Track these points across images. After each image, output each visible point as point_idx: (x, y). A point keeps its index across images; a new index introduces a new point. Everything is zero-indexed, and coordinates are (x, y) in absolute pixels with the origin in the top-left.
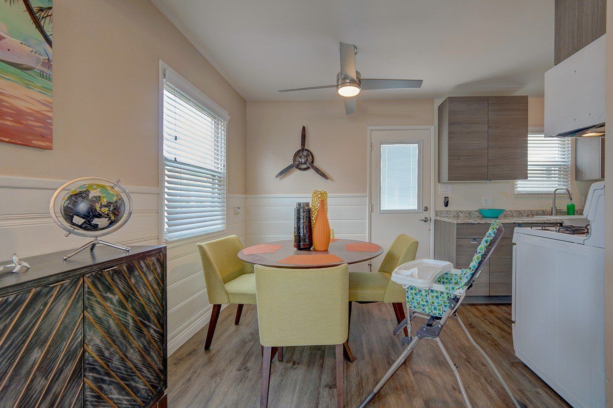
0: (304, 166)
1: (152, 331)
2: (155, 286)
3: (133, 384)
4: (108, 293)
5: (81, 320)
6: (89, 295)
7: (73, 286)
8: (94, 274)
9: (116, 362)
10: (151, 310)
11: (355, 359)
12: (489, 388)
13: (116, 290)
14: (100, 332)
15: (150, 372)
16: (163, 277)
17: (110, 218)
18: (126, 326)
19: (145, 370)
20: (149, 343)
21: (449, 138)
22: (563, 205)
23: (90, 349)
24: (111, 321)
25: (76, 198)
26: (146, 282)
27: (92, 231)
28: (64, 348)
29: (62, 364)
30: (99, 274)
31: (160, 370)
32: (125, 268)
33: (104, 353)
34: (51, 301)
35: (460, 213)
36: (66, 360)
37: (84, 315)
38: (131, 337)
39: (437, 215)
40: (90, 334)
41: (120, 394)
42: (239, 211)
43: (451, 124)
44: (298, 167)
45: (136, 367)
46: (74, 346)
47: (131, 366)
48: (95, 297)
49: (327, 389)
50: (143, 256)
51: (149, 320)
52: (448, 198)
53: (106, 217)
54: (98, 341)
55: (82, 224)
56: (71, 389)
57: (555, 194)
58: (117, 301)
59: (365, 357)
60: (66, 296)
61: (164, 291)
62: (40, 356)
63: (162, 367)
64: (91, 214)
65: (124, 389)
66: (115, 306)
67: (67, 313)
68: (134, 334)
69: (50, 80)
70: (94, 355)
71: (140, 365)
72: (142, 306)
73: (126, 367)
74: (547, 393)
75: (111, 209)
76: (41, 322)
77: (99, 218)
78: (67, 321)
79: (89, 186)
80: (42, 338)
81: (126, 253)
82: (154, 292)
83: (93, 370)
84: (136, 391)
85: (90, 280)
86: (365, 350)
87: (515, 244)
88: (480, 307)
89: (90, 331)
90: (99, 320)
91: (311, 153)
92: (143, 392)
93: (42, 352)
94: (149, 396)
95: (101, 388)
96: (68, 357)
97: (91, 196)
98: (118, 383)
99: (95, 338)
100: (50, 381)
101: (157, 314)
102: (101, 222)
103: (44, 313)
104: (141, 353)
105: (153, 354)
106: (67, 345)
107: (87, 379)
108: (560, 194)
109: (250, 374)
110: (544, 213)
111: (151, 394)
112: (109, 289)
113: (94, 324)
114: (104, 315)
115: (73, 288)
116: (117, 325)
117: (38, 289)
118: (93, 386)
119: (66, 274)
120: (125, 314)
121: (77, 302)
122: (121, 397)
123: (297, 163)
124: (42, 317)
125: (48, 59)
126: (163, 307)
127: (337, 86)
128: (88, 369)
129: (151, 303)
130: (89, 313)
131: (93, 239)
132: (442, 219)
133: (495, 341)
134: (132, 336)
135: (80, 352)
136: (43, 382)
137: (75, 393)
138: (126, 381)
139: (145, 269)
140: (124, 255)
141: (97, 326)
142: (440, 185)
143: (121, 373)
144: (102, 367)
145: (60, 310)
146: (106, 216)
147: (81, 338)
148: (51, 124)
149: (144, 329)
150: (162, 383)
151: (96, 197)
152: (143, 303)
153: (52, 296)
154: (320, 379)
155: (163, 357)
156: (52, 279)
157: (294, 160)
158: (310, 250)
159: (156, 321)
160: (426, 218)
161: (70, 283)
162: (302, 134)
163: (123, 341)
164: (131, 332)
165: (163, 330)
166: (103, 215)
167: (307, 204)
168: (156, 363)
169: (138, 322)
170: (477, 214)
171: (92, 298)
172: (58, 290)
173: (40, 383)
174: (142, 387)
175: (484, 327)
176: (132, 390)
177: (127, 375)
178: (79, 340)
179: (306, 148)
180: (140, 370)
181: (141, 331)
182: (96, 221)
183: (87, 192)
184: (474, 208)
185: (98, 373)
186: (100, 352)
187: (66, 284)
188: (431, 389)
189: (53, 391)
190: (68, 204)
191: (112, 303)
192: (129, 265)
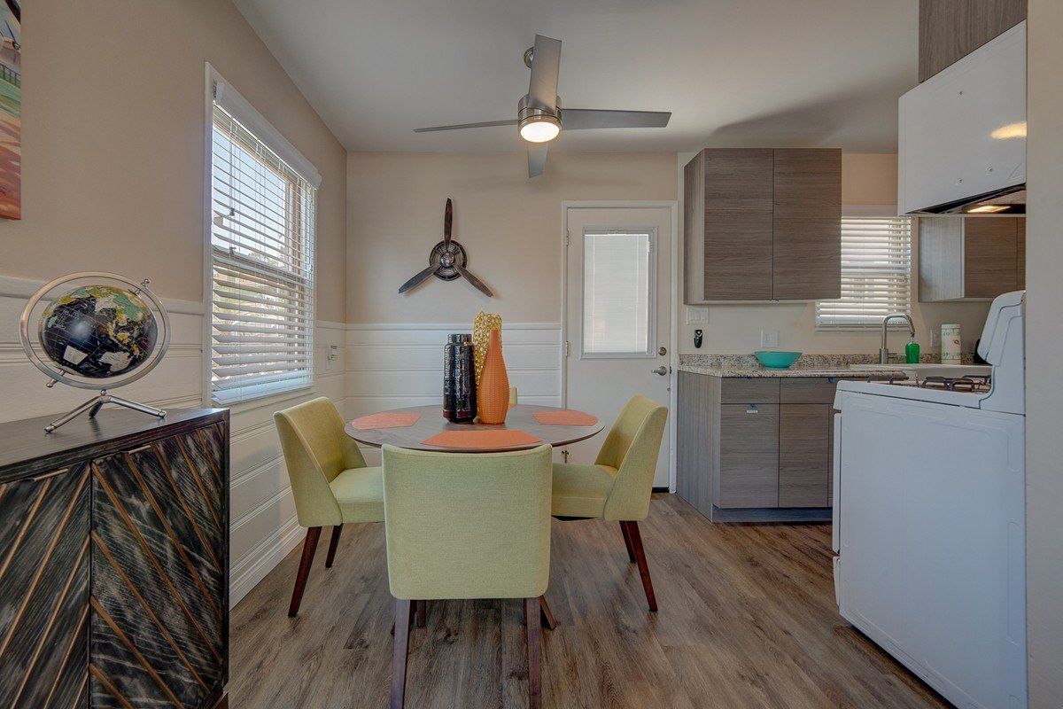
0: (449, 272)
1: (204, 573)
2: (211, 487)
3: (173, 675)
4: (133, 496)
5: (86, 550)
6: (100, 500)
7: (73, 480)
8: (109, 459)
9: (145, 634)
10: (203, 531)
11: (557, 623)
12: (803, 675)
13: (147, 493)
14: (119, 574)
15: (200, 651)
16: (223, 467)
17: (132, 354)
18: (162, 562)
19: (192, 648)
20: (200, 594)
21: (706, 222)
22: (898, 346)
23: (101, 605)
24: (137, 552)
25: (71, 312)
26: (196, 477)
27: (98, 377)
28: (57, 603)
29: (51, 637)
30: (118, 459)
31: (216, 647)
32: (161, 449)
33: (125, 616)
34: (35, 508)
35: (722, 360)
36: (60, 629)
37: (91, 539)
38: (170, 583)
39: (682, 363)
40: (101, 577)
41: (150, 695)
42: (334, 352)
43: (709, 197)
44: (438, 274)
45: (178, 642)
46: (73, 602)
47: (170, 639)
48: (111, 504)
49: (514, 680)
50: (191, 427)
51: (199, 549)
52: (701, 331)
53: (125, 351)
54: (114, 592)
55: (81, 363)
56: (67, 685)
57: (886, 326)
58: (148, 513)
59: (575, 620)
60: (60, 499)
61: (224, 495)
62: (13, 621)
63: (220, 643)
64: (99, 343)
65: (157, 685)
66: (144, 522)
67: (63, 535)
68: (175, 578)
69: (16, 83)
70: (108, 619)
71: (184, 638)
72: (189, 524)
73: (161, 641)
74: (906, 682)
75: (135, 335)
76: (16, 552)
77: (113, 351)
78: (62, 550)
79: (94, 290)
80: (17, 583)
81: (159, 420)
82: (209, 496)
83: (106, 648)
84: (177, 688)
85: (102, 471)
86: (573, 608)
87: (840, 412)
88: (761, 529)
89: (101, 572)
90: (117, 550)
91: (462, 248)
92: (189, 690)
93: (17, 612)
94: (198, 697)
95: (118, 684)
96: (63, 623)
97: (98, 307)
98: (147, 675)
99: (109, 585)
100: (29, 671)
101: (213, 540)
102: (115, 359)
103: (22, 533)
104: (186, 614)
105: (206, 616)
106: (62, 598)
107: (96, 665)
108: (893, 325)
109: (371, 652)
110: (865, 360)
111: (201, 694)
112: (134, 489)
113: (109, 556)
114: (126, 540)
115: (73, 484)
116: (147, 559)
117: (12, 484)
118: (105, 679)
119: (60, 458)
120: (161, 539)
121: (80, 514)
122: (152, 701)
123: (437, 265)
124: (18, 541)
125: (14, 43)
126: (223, 526)
127: (520, 123)
128: (97, 646)
129: (204, 517)
130: (100, 536)
131: (98, 393)
132: (693, 369)
133: (799, 589)
134: (171, 581)
135: (83, 612)
136: (17, 674)
137: (74, 695)
138: (161, 669)
139: (194, 452)
140: (155, 425)
141: (113, 561)
142: (687, 308)
143: (153, 654)
144: (121, 642)
145: (50, 527)
146: (125, 348)
147: (85, 584)
148: (18, 170)
149: (192, 568)
150: (220, 673)
151: (107, 310)
152: (190, 517)
153: (36, 499)
154: (500, 661)
155: (223, 622)
156: (36, 466)
157: (432, 261)
158: (473, 423)
159: (211, 554)
160: (663, 368)
161: (69, 475)
162: (447, 213)
163: (157, 591)
164: (171, 574)
165: (223, 571)
166: (121, 345)
167: (468, 338)
168: (211, 634)
169: (182, 553)
170: (752, 361)
171: (105, 506)
172: (46, 487)
173: (13, 676)
174: (187, 680)
175: (776, 563)
176: (171, 687)
177: (164, 658)
178: (82, 589)
179: (452, 239)
180: (185, 649)
181: (186, 572)
182: (107, 357)
183: (91, 300)
184: (745, 350)
185: (115, 654)
186: (117, 612)
187: (61, 477)
188: (701, 677)
189: (36, 692)
190: (56, 322)
191: (139, 517)
192: (168, 442)
